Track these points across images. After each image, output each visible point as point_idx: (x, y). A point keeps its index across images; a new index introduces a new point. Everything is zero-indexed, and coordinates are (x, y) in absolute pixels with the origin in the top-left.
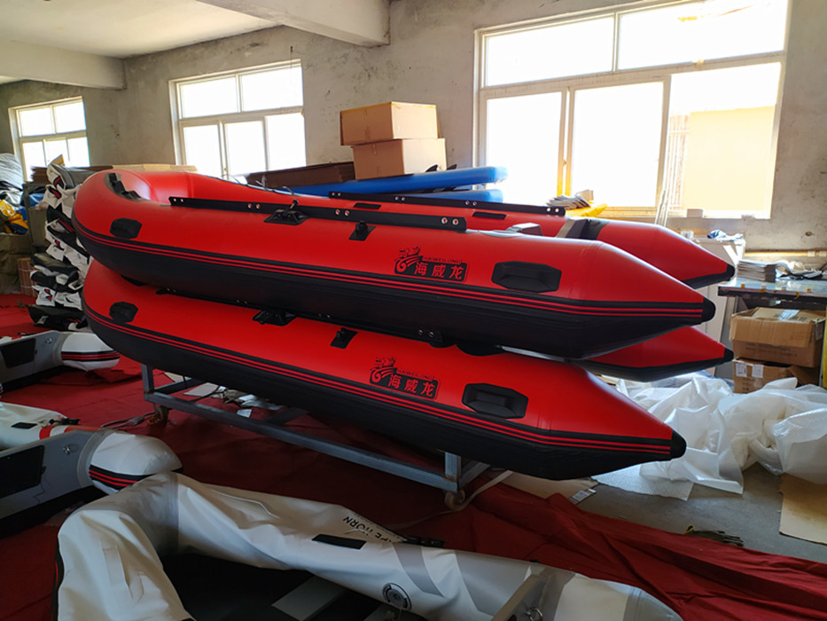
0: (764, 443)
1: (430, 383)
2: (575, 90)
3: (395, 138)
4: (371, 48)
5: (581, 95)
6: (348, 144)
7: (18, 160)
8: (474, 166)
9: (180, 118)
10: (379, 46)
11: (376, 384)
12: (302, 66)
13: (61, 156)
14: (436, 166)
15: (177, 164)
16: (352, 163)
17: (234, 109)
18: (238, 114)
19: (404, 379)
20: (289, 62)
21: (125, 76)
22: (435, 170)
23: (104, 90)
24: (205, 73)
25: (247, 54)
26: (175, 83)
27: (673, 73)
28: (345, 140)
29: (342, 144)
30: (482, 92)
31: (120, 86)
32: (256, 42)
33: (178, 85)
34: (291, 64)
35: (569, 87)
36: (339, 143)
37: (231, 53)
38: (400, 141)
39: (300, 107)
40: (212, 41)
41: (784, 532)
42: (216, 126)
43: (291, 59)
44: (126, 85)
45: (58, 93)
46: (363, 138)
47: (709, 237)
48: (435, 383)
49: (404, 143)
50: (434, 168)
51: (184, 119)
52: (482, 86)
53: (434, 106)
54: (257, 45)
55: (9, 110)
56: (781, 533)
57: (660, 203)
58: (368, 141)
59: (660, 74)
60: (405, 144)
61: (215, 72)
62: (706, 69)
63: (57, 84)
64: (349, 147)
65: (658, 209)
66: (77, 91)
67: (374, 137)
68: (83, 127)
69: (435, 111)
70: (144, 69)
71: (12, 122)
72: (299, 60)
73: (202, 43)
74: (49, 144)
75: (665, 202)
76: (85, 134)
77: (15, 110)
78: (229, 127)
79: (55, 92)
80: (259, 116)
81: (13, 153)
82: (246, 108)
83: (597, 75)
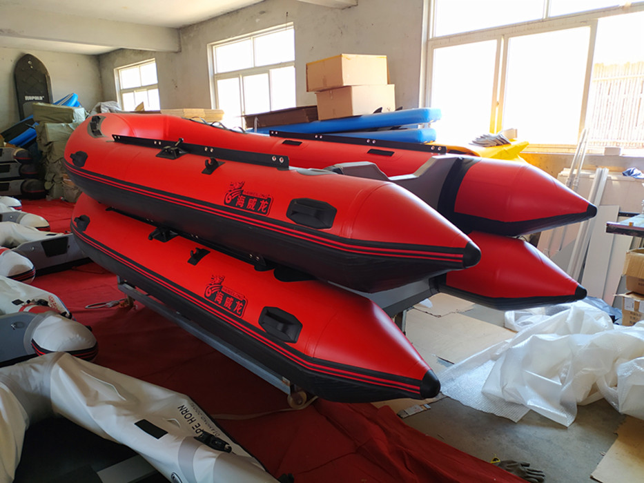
0: (610, 382)
1: (241, 302)
2: (508, 37)
3: (345, 85)
4: (343, 9)
5: (514, 42)
6: (313, 90)
7: (119, 106)
8: (420, 107)
9: (216, 73)
10: (350, 7)
11: (208, 298)
12: (294, 28)
13: (143, 103)
14: (381, 109)
15: (213, 108)
16: (316, 106)
17: (250, 65)
18: (252, 68)
19: (225, 296)
20: (285, 25)
21: (180, 41)
22: (380, 111)
23: (168, 53)
24: (229, 37)
25: (257, 20)
26: (212, 46)
27: (600, 17)
28: (309, 88)
29: (308, 91)
30: (430, 43)
31: (177, 49)
32: (263, 10)
33: (214, 47)
34: (286, 27)
35: (503, 35)
36: (306, 90)
37: (247, 20)
38: (349, 87)
39: (293, 62)
40: (234, 11)
41: (594, 477)
42: (237, 79)
43: (286, 23)
44: (181, 49)
45: (141, 56)
46: (321, 86)
47: (624, 175)
48: (243, 302)
49: (353, 88)
50: (379, 110)
51: (218, 74)
52: (431, 37)
53: (385, 56)
54: (264, 12)
55: (115, 70)
56: (592, 478)
57: (580, 141)
58: (325, 88)
59: (588, 19)
60: (354, 90)
61: (236, 36)
62: (632, 12)
63: (141, 50)
64: (313, 93)
65: (578, 147)
66: (151, 55)
67: (329, 85)
68: (155, 82)
69: (386, 59)
70: (192, 35)
71: (116, 78)
72: (292, 23)
73: (228, 13)
74: (137, 94)
75: (584, 140)
76: (157, 86)
77: (118, 70)
78: (247, 78)
79: (139, 55)
80: (265, 69)
81: (116, 101)
82: (258, 65)
83: (528, 23)
